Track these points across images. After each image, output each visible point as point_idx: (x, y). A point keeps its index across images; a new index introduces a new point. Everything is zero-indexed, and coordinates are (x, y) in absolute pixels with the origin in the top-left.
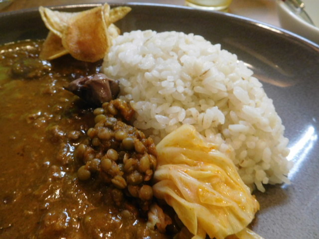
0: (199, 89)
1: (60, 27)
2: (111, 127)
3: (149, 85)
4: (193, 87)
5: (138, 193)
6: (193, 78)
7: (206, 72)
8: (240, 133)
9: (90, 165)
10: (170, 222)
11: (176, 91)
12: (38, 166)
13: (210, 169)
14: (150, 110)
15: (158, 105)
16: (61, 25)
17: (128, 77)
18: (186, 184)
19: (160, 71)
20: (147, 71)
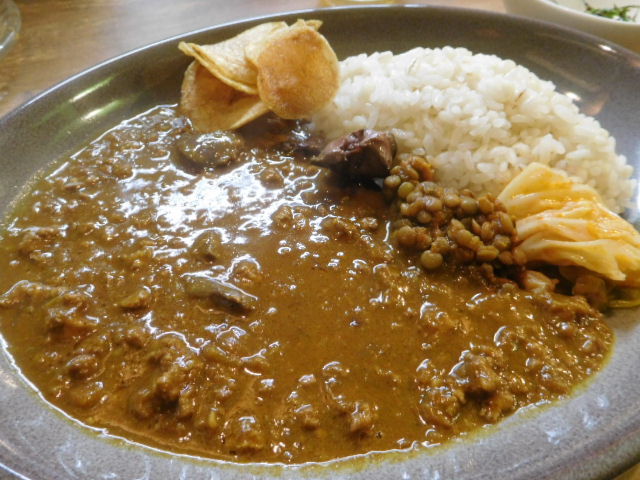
0: (519, 118)
1: (231, 72)
2: (432, 194)
3: (448, 128)
4: (508, 117)
5: (513, 260)
6: (506, 104)
7: (521, 95)
8: (583, 159)
9: (438, 246)
10: (556, 281)
11: (492, 127)
12: (354, 273)
13: (583, 205)
14: (463, 161)
15: (474, 150)
16: (232, 69)
17: (400, 125)
18: (572, 228)
19: (461, 106)
20: (442, 109)
